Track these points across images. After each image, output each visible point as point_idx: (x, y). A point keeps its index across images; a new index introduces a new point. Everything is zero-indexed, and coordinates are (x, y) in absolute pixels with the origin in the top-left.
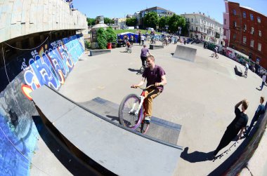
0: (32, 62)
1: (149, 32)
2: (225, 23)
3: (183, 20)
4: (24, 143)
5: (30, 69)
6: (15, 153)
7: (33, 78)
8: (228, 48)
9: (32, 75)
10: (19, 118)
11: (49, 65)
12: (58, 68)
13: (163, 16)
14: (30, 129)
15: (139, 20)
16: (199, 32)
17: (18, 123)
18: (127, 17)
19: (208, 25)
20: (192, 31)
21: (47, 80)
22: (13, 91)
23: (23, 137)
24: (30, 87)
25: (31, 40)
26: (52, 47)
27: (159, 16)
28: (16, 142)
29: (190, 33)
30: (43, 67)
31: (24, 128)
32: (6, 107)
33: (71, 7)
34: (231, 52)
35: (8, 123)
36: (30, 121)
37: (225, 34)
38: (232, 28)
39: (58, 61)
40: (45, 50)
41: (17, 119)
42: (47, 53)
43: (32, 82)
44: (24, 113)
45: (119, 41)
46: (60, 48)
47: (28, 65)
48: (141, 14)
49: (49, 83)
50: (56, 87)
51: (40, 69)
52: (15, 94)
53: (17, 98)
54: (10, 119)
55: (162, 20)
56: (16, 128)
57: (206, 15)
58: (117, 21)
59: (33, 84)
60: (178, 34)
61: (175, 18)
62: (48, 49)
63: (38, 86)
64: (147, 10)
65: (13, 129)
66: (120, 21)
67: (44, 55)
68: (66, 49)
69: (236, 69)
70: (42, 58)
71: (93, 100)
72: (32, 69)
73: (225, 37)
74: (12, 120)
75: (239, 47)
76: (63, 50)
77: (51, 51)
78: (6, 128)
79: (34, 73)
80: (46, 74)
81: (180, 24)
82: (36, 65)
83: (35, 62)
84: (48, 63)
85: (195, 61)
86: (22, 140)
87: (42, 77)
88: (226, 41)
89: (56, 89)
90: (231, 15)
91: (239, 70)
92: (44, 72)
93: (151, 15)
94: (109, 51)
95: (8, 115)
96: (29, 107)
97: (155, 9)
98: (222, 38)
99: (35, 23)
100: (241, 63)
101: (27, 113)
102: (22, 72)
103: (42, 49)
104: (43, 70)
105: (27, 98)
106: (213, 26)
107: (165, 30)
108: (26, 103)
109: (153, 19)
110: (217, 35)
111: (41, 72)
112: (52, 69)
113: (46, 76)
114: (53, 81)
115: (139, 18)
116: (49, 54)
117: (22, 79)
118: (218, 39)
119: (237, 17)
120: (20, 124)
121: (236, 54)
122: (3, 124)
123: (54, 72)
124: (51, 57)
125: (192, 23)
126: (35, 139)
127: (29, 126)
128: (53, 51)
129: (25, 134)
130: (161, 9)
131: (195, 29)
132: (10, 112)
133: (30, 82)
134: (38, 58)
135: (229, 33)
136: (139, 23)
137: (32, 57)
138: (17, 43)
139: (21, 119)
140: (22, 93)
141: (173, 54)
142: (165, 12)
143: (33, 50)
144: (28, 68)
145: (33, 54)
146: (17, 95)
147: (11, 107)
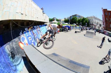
0: (25, 33)
1: (74, 26)
2: (103, 19)
3: (87, 20)
4: (16, 67)
5: (24, 36)
6: (11, 70)
7: (25, 40)
8: (105, 30)
9: (24, 39)
10: (16, 56)
11: (33, 36)
12: (37, 38)
13: (79, 18)
14: (20, 62)
15: (70, 20)
16: (94, 25)
17: (15, 58)
18: (65, 19)
19: (97, 21)
20: (91, 24)
21: (31, 42)
22: (14, 44)
23: (16, 64)
24: (23, 44)
25: (25, 23)
26: (34, 28)
27: (78, 19)
28: (12, 65)
29: (90, 26)
30: (30, 36)
31: (17, 61)
32: (10, 50)
33: (43, 12)
34: (106, 32)
35: (10, 57)
36: (21, 58)
37: (103, 25)
38: (106, 21)
39: (37, 35)
40: (31, 29)
41: (14, 56)
42: (32, 30)
43: (24, 42)
44: (19, 54)
45: (62, 29)
46: (38, 29)
47: (23, 34)
48: (70, 17)
49: (32, 44)
50: (35, 46)
51: (28, 37)
52: (15, 45)
53: (16, 47)
54: (11, 55)
55: (79, 20)
56: (13, 60)
57: (96, 17)
58: (61, 20)
59: (25, 43)
60: (86, 26)
61: (84, 19)
62: (33, 29)
63: (27, 44)
64: (73, 16)
65: (11, 60)
66: (62, 20)
67: (31, 31)
68: (40, 30)
69: (108, 39)
70: (30, 32)
71: (52, 54)
72: (25, 36)
73: (104, 26)
74: (11, 56)
75: (109, 29)
76: (39, 30)
77: (34, 30)
78: (8, 58)
79: (25, 38)
80: (31, 39)
81: (86, 22)
82: (27, 34)
83: (27, 33)
84: (32, 35)
85: (94, 38)
86: (15, 65)
87: (29, 41)
88: (104, 27)
89: (35, 47)
90: (105, 15)
91: (110, 40)
92: (30, 38)
93: (75, 18)
94: (59, 33)
95: (10, 53)
96: (21, 52)
97: (76, 15)
98: (102, 26)
99: (28, 16)
100: (110, 36)
101: (20, 54)
102: (20, 36)
103: (30, 28)
104: (30, 37)
105: (21, 48)
106: (98, 21)
107: (81, 25)
108: (20, 50)
109: (75, 20)
110: (100, 25)
111: (29, 38)
112: (34, 38)
113: (31, 40)
114: (34, 43)
115: (69, 19)
116: (33, 31)
117: (20, 39)
118: (101, 27)
119: (107, 15)
120: (16, 58)
121: (108, 32)
122: (7, 56)
123: (35, 39)
124: (34, 32)
125: (91, 21)
126: (22, 66)
127: (20, 60)
128: (35, 30)
129: (17, 63)
130: (78, 15)
131: (92, 24)
132: (11, 52)
133: (23, 41)
134: (28, 32)
135: (105, 23)
136: (70, 22)
137: (25, 31)
138: (19, 23)
139: (16, 57)
140: (18, 45)
141: (85, 35)
142: (80, 17)
143: (26, 28)
144: (23, 35)
145: (26, 29)
146: (16, 46)
147: (12, 50)
